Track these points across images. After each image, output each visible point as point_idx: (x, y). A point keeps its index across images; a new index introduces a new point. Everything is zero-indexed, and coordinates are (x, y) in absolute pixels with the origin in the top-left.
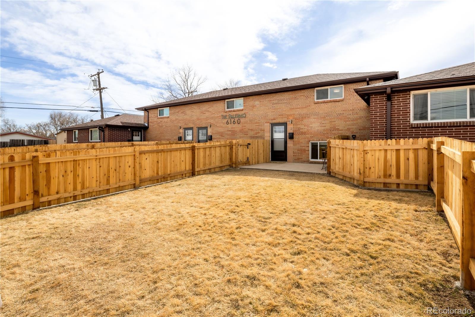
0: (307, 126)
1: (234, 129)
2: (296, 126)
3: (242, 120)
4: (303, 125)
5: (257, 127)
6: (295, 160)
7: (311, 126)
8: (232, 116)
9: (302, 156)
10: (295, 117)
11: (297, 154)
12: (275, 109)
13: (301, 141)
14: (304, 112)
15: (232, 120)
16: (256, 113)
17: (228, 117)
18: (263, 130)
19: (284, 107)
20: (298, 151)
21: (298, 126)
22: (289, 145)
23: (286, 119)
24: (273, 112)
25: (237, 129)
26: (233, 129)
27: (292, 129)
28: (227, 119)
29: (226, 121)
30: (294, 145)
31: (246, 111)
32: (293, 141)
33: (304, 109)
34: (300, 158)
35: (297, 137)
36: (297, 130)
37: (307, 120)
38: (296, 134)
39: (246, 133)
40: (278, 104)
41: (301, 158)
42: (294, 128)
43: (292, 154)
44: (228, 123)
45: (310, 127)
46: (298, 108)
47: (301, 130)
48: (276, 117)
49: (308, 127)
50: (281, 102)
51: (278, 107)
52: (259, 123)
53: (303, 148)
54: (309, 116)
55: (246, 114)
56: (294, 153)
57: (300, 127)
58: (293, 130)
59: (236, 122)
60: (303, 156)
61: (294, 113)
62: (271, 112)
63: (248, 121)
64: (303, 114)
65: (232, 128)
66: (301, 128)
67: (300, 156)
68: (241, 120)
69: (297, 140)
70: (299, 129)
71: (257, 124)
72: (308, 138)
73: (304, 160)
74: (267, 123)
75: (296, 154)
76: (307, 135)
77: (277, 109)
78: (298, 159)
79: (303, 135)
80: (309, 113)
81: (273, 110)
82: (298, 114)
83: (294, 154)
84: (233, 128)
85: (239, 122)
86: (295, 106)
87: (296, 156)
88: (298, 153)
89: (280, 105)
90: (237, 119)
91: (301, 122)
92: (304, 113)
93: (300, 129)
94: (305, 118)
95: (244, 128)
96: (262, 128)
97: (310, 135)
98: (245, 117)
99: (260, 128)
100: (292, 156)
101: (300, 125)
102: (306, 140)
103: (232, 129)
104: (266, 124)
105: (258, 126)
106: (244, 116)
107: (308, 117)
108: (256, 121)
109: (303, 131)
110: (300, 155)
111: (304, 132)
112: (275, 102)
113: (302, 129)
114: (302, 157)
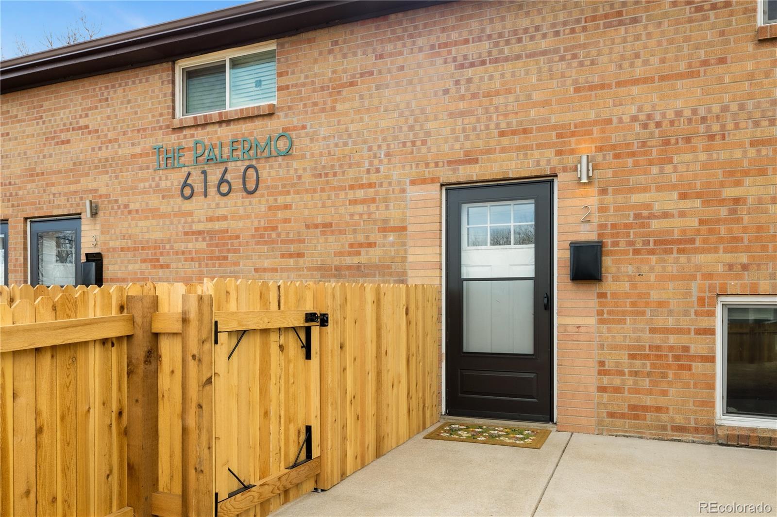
0: (699, 195)
1: (223, 225)
2: (620, 198)
3: (269, 172)
4: (674, 187)
5: (360, 208)
6: (611, 415)
7: (729, 192)
8: (213, 147)
9: (664, 393)
10: (616, 138)
11: (630, 381)
12: (474, 96)
13: (654, 296)
14: (679, 104)
15: (214, 176)
16: (352, 128)
17: (188, 157)
18: (394, 229)
19: (534, 79)
20: (632, 357)
21: (637, 198)
22: (568, 321)
23: (550, 153)
24: (462, 114)
25: (241, 224)
26: (217, 226)
27: (595, 219)
28: (185, 170)
29: (176, 178)
30: (601, 321)
31: (295, 120)
32: (602, 295)
33: (679, 83)
34: (646, 408)
35: (631, 269)
36: (627, 226)
37: (703, 157)
38: (622, 246)
39: (293, 248)
40: (496, 61)
41: (659, 409)
42: (602, 209)
43: (591, 379)
44: (187, 192)
45: (722, 202)
46: (635, 82)
47: (655, 224)
48: (480, 144)
49: (706, 203)
50: (517, 48)
51: (497, 84)
52: (371, 185)
53: (672, 340)
54: (716, 128)
55: (294, 134)
56: (601, 373)
57: (648, 206)
58: (602, 226)
59: (237, 184)
60: (672, 391)
61: (605, 115)
62: (451, 115)
63: (307, 178)
64: (671, 115)
65: (210, 219)
66: (657, 207)
67: (650, 392)
68: (263, 174)
69: (626, 286)
70: (642, 217)
71: (360, 194)
72: (709, 276)
73: (679, 420)
74: (424, 181)
75: (617, 381)
76: (700, 258)
77: (488, 95)
78: (637, 412)
79: (670, 258)
80: (716, 109)
81: (462, 105)
82: (634, 119)
83: (606, 380)
84: (218, 219)
85: (251, 186)
86: (613, 67)
87: (617, 390)
88: (636, 374)
89: (508, 67)
90: (241, 166)
91: (655, 170)
92: (679, 114)
93: (652, 216)
94: (688, 140)
95: (280, 215)
96: (394, 214)
97: (728, 258)
98: (287, 154)
99: (380, 214)
100: (593, 389)
101: (646, 189)
102: (695, 286)
103: (210, 226)
104: (413, 192)
105: (364, 201)
106: (282, 145)
107: (712, 137)
108: (351, 173)
109: (670, 232)
110: (646, 383)
111: (676, 236)
112: (473, 50)
113: (666, 215)
114: (661, 401)
